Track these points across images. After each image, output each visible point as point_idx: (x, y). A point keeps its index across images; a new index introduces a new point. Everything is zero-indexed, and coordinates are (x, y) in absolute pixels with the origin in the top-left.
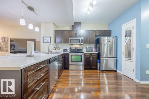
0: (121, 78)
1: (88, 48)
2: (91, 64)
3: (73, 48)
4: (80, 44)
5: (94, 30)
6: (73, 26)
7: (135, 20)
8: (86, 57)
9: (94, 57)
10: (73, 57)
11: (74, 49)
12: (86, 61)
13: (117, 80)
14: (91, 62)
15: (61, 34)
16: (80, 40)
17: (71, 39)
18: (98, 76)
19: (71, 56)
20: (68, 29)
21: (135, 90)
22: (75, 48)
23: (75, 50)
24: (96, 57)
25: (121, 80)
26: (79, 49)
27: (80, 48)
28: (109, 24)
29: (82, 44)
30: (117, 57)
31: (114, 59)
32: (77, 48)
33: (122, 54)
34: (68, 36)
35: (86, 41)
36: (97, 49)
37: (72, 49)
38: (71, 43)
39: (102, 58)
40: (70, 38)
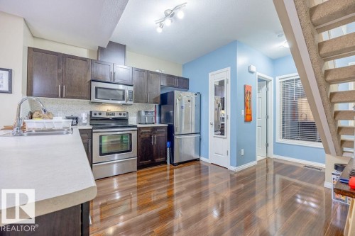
0: (208, 171)
1: (143, 114)
2: (155, 154)
3: (100, 114)
4: (124, 102)
5: (158, 71)
6: (101, 50)
7: (229, 68)
8: (142, 136)
9: (160, 135)
10: (105, 141)
11: (104, 116)
12: (142, 147)
13: (200, 177)
14: (154, 148)
15: (59, 68)
16: (124, 91)
17: (96, 88)
18: (168, 178)
19: (101, 137)
20: (84, 53)
21: (229, 184)
22: (108, 114)
23: (108, 119)
24: (164, 134)
25: (208, 175)
26: (117, 116)
27: (120, 114)
28: (184, 66)
29: (129, 102)
30: (200, 133)
31: (194, 136)
32: (113, 114)
33: (210, 125)
34: (86, 76)
35: (139, 97)
36: (162, 117)
37: (98, 116)
38: (96, 98)
39: (177, 137)
40: (94, 85)
